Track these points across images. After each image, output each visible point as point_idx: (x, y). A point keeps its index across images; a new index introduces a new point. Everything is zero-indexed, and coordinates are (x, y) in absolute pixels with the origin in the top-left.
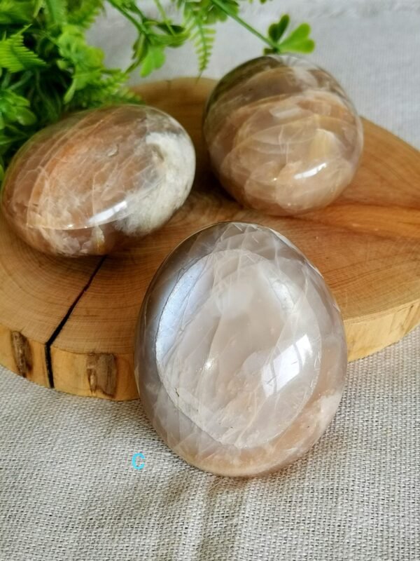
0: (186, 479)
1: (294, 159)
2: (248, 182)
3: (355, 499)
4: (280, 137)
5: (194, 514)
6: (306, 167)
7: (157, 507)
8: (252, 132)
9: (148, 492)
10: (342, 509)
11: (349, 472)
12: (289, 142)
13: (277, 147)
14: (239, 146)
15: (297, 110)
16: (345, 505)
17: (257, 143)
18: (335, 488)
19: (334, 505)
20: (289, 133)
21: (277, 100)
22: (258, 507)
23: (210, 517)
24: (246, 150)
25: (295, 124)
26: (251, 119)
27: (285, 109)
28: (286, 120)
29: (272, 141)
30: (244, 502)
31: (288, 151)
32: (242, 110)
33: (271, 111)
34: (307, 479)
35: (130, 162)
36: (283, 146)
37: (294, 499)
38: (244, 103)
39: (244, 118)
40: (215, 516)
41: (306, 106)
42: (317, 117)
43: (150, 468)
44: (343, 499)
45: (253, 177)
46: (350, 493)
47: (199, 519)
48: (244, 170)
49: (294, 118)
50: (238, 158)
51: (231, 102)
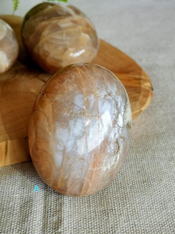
1: (71, 46)
2: (48, 58)
3: (117, 214)
4: (64, 36)
5: (37, 228)
6: (77, 50)
7: (15, 225)
8: (49, 34)
9: (9, 216)
10: (112, 219)
11: (111, 201)
12: (68, 39)
13: (63, 40)
14: (43, 40)
15: (70, 24)
16: (112, 217)
17: (53, 39)
18: (106, 210)
19: (107, 218)
20: (68, 34)
21: (60, 19)
22: (70, 222)
23: (46, 229)
24: (47, 42)
25: (71, 30)
26: (48, 27)
27: (65, 23)
28: (66, 28)
29: (59, 37)
30: (62, 220)
31: (67, 43)
32: (43, 23)
33: (58, 24)
34: (91, 207)
36: (66, 40)
37: (87, 217)
38: (44, 20)
39: (45, 26)
40: (48, 229)
41: (74, 22)
42: (80, 27)
43: (8, 203)
44: (111, 214)
45: (51, 55)
46: (114, 211)
47: (39, 231)
48: (47, 52)
49: (70, 27)
50: (43, 46)
51: (37, 20)
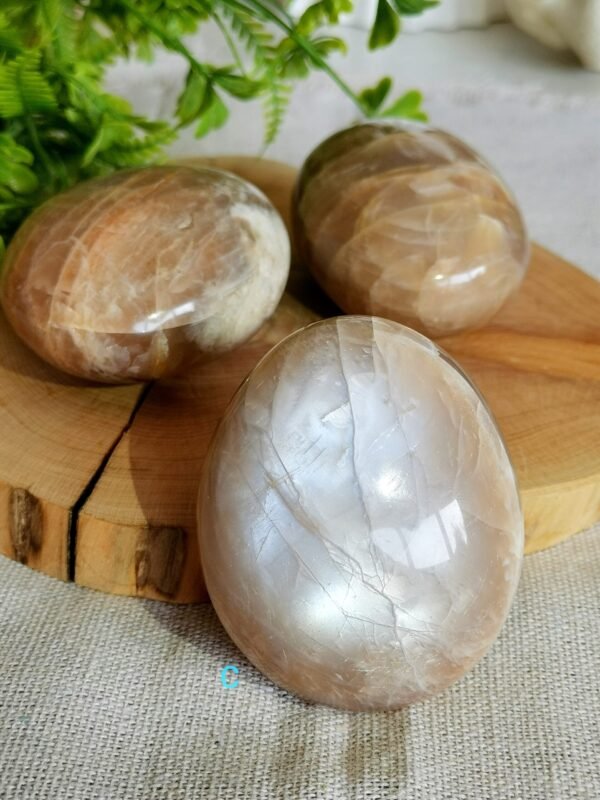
0: (305, 729)
1: (449, 254)
2: (376, 284)
3: (577, 769)
4: (428, 221)
5: (331, 781)
6: (464, 267)
7: (266, 771)
8: (383, 213)
9: (247, 747)
10: (561, 785)
11: (559, 728)
12: (441, 229)
13: (424, 235)
14: (363, 232)
15: (448, 187)
16: (563, 779)
17: (394, 229)
18: (543, 753)
19: (547, 778)
20: (440, 217)
21: (418, 171)
22: (432, 776)
23: (359, 785)
24: (376, 238)
25: (447, 205)
26: (382, 194)
27: (430, 185)
28: (434, 199)
29: (415, 226)
30: (409, 767)
31: (438, 242)
32: (366, 183)
33: (413, 186)
34: (497, 739)
35: (211, 240)
36: (433, 234)
37: (484, 768)
38: (367, 174)
39: (372, 193)
40: (366, 785)
41: (459, 181)
42: (477, 198)
43: (245, 709)
44: (559, 769)
45: (386, 276)
46: (568, 760)
47: (339, 789)
48: (372, 266)
49: (446, 197)
50: (363, 248)
51: (345, 172)
